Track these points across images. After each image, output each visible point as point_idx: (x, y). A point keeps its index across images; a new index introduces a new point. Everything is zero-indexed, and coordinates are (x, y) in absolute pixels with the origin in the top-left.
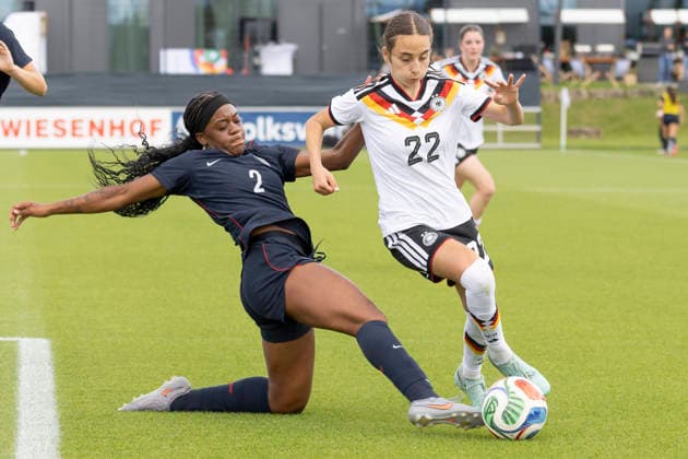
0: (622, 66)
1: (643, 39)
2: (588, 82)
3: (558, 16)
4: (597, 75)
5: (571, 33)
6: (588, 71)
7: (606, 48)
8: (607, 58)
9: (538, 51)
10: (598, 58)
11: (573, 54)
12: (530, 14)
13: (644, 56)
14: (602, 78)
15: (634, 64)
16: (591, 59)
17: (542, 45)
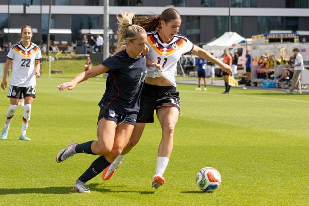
0: (70, 49)
1: (78, 39)
2: (59, 54)
3: (48, 31)
4: (62, 51)
5: (53, 37)
6: (59, 50)
7: (65, 43)
8: (65, 46)
9: (41, 43)
10: (62, 46)
11: (53, 44)
12: (38, 30)
13: (78, 45)
14: (63, 53)
15: (74, 48)
16: (60, 46)
17: (42, 41)
